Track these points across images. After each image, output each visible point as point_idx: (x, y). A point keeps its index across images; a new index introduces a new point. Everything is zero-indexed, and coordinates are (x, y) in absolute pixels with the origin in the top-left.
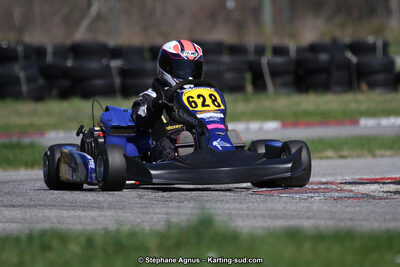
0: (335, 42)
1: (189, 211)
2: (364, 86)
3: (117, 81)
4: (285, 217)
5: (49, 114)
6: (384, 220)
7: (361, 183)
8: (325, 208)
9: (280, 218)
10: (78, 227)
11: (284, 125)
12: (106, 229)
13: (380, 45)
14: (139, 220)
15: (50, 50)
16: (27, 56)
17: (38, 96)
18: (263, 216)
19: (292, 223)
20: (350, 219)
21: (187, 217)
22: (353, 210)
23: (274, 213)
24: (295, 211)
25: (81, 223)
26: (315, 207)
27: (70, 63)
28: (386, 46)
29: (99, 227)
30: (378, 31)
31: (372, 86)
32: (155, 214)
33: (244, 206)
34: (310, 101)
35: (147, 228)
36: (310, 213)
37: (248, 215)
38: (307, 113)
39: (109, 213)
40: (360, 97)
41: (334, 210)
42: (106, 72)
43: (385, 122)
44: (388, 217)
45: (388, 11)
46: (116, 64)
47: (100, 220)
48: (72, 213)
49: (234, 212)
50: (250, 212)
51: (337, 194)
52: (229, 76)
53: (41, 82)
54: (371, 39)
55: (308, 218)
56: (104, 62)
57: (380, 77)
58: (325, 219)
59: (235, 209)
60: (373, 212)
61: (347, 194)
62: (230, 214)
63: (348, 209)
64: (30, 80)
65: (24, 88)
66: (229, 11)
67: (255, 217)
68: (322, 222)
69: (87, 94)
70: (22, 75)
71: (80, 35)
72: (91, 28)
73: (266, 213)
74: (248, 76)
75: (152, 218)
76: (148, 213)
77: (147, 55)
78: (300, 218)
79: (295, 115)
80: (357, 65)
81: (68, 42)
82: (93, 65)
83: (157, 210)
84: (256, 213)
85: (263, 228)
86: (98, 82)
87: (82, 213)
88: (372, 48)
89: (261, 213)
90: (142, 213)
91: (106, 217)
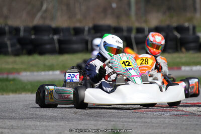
2: (183, 50)
5: (22, 63)
7: (188, 106)
13: (191, 28)
15: (22, 29)
16: (10, 32)
17: (17, 54)
22: (186, 123)
24: (157, 123)
27: (33, 37)
28: (194, 28)
30: (190, 20)
31: (188, 49)
33: (130, 120)
36: (165, 125)
40: (182, 55)
41: (176, 123)
42: (52, 41)
46: (56, 37)
51: (176, 113)
53: (18, 46)
54: (186, 25)
56: (51, 36)
57: (192, 45)
59: (126, 122)
61: (181, 113)
63: (184, 123)
64: (12, 45)
65: (10, 49)
66: (113, 9)
69: (42, 53)
70: (8, 43)
71: (37, 21)
72: (42, 17)
77: (72, 32)
80: (180, 39)
83: (86, 122)
86: (48, 47)
88: (187, 29)
91: (60, 126)
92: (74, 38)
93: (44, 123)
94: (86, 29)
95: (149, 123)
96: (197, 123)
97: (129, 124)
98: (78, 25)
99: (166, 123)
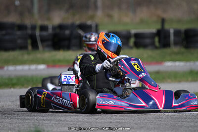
11: (48, 66)
34: (61, 55)
38: (60, 61)
52: (19, 41)
74: (29, 41)
79: (54, 61)
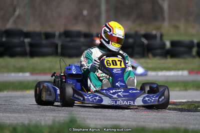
0: (136, 33)
1: (64, 115)
2: (150, 55)
3: (28, 49)
4: (111, 120)
6: (160, 122)
8: (131, 116)
9: (109, 120)
10: (8, 122)
12: (22, 123)
13: (158, 35)
14: (38, 119)
18: (100, 119)
19: (115, 123)
20: (144, 122)
21: (62, 118)
22: (145, 117)
23: (105, 117)
24: (116, 117)
25: (9, 119)
26: (126, 115)
27: (4, 39)
28: (162, 36)
29: (19, 122)
30: (158, 28)
31: (155, 55)
32: (47, 116)
33: (91, 114)
35: (43, 123)
36: (124, 118)
37: (93, 118)
39: (24, 115)
40: (148, 61)
41: (135, 117)
42: (22, 44)
43: (161, 73)
44: (162, 121)
45: (163, 19)
46: (27, 40)
47: (19, 118)
48: (5, 114)
49: (86, 116)
50: (94, 117)
54: (154, 32)
55: (122, 120)
56: (22, 39)
57: (159, 51)
58: (131, 121)
60: (154, 118)
62: (84, 118)
63: (142, 117)
66: (84, 16)
67: (96, 119)
68: (129, 123)
69: (12, 55)
71: (9, 25)
72: (15, 22)
73: (102, 117)
75: (45, 118)
76: (43, 116)
77: (43, 37)
78: (119, 120)
80: (148, 45)
81: (3, 29)
82: (16, 40)
83: (48, 114)
84: (97, 117)
85: (100, 125)
86: (19, 49)
87: (10, 115)
88: (155, 37)
89: (99, 117)
90: (40, 116)
91: (22, 117)
92: (44, 42)
93: (7, 115)
94: (57, 34)
95: (108, 116)
96: (155, 117)
97: (90, 116)
98: (49, 30)
99: (125, 117)
